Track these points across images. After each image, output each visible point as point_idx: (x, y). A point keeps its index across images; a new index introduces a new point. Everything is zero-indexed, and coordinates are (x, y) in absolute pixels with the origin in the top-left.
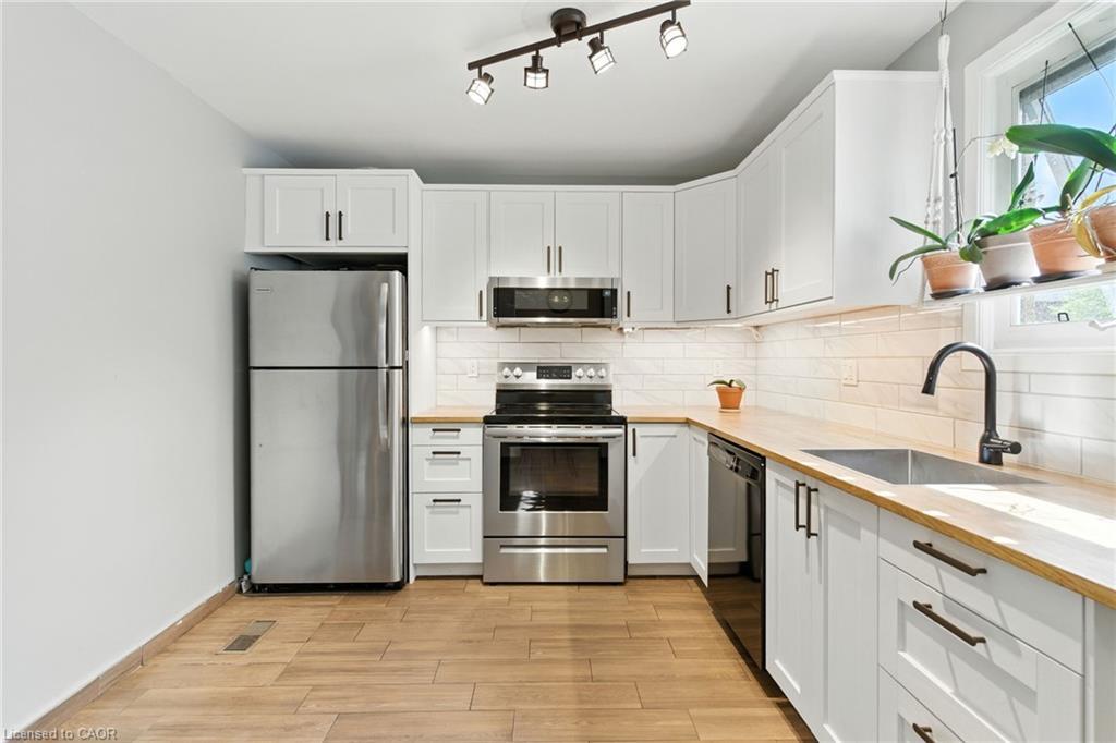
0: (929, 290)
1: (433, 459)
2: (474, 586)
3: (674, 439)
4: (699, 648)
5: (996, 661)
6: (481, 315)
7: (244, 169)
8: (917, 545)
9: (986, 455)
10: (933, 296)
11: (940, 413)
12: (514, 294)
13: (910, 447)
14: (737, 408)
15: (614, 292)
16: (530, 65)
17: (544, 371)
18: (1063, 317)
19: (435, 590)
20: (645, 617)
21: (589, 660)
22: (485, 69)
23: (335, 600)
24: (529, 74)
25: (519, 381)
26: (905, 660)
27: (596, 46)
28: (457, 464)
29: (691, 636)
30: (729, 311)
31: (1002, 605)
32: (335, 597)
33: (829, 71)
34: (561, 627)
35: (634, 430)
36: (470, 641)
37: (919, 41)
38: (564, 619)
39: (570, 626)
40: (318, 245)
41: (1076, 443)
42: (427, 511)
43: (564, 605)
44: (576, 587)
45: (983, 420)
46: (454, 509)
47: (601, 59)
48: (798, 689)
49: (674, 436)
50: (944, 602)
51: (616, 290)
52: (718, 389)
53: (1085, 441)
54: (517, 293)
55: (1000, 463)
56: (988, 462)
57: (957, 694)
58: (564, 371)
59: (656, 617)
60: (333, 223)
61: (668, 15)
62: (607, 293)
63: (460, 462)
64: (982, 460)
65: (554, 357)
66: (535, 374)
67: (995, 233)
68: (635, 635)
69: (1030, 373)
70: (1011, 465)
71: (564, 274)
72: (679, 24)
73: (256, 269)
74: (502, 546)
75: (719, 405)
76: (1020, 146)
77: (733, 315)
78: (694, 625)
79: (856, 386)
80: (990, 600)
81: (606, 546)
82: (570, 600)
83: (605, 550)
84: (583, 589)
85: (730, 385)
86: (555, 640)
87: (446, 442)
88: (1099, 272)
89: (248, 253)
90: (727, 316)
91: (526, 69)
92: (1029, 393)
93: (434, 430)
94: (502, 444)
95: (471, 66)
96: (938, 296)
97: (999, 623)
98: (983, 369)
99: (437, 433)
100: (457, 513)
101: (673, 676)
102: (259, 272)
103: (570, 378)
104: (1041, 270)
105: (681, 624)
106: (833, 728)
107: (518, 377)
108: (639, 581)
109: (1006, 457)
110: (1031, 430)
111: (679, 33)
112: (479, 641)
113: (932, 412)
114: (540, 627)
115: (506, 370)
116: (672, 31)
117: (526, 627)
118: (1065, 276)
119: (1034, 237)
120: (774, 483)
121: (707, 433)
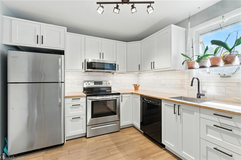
0: (187, 67)
1: (72, 107)
2: (84, 139)
3: (129, 97)
4: (143, 142)
5: (235, 133)
6: (83, 68)
7: (3, 16)
8: (214, 114)
9: (198, 97)
10: (188, 68)
11: (185, 89)
12: (92, 63)
13: (183, 96)
14: (138, 90)
15: (115, 64)
16: (116, 7)
17: (96, 83)
18: (209, 73)
19: (74, 143)
20: (129, 138)
21: (124, 151)
22: (102, 5)
23: (42, 153)
24: (115, 9)
25: (90, 85)
26: (208, 136)
27: (133, 7)
28: (79, 108)
29: (140, 139)
30: (139, 70)
31: (236, 123)
32: (42, 152)
33: (171, 24)
34: (113, 144)
35: (122, 96)
36: (93, 154)
37: (180, 22)
38: (112, 143)
39: (115, 144)
40: (34, 45)
41: (213, 94)
42: (70, 122)
43: (110, 139)
44: (110, 134)
45: (197, 91)
46: (78, 120)
47: (134, 10)
48: (173, 146)
49: (129, 96)
50: (220, 124)
51: (116, 64)
52: (134, 86)
53: (215, 93)
54: (93, 63)
55: (200, 98)
56: (199, 98)
57: (223, 140)
58: (101, 83)
59: (131, 137)
60: (40, 39)
61: (149, 4)
62: (114, 65)
63: (80, 107)
64: (197, 97)
65: (97, 79)
66: (94, 83)
67: (203, 58)
68: (130, 142)
69: (204, 82)
70: (202, 98)
71: (103, 60)
72: (152, 7)
73: (10, 50)
74: (92, 127)
75: (134, 89)
76: (212, 43)
77: (140, 71)
78: (139, 137)
79: (165, 85)
80: (233, 123)
81: (116, 123)
82: (110, 138)
83: (116, 124)
84: (111, 134)
85: (136, 85)
86: (113, 148)
87: (76, 102)
88: (223, 66)
89: (4, 44)
90: (139, 71)
91: (115, 8)
92: (204, 85)
93: (73, 99)
94: (92, 101)
95: (98, 3)
96: (189, 68)
97: (236, 126)
98: (197, 81)
99: (73, 100)
100: (79, 121)
101: (143, 149)
102: (11, 51)
103: (102, 84)
104: (211, 65)
105: (137, 137)
106: (185, 152)
107: (89, 84)
108: (122, 130)
109: (201, 97)
110: (205, 92)
111: (152, 9)
112: (95, 154)
113: (183, 89)
114: (108, 146)
115: (87, 82)
116: (150, 8)
117: (104, 147)
118: (216, 66)
119: (211, 59)
120: (165, 105)
121: (140, 95)
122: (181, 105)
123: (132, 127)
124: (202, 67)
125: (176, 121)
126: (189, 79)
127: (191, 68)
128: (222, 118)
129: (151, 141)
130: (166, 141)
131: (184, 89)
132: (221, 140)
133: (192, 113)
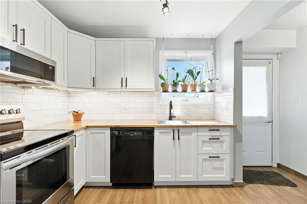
0: (162, 90)
9: (170, 119)
18: (174, 97)
35: (75, 136)
49: (82, 134)
51: (54, 67)
62: (51, 68)
81: (69, 197)
83: (69, 200)
85: (77, 113)
119: (182, 85)
120: (159, 133)
121: (109, 128)
122: (180, 129)
123: (84, 189)
124: (175, 91)
125: (174, 147)
126: (158, 102)
127: (165, 91)
128: (213, 132)
129: (133, 188)
130: (160, 176)
131: (153, 112)
132: (212, 149)
133: (190, 134)
